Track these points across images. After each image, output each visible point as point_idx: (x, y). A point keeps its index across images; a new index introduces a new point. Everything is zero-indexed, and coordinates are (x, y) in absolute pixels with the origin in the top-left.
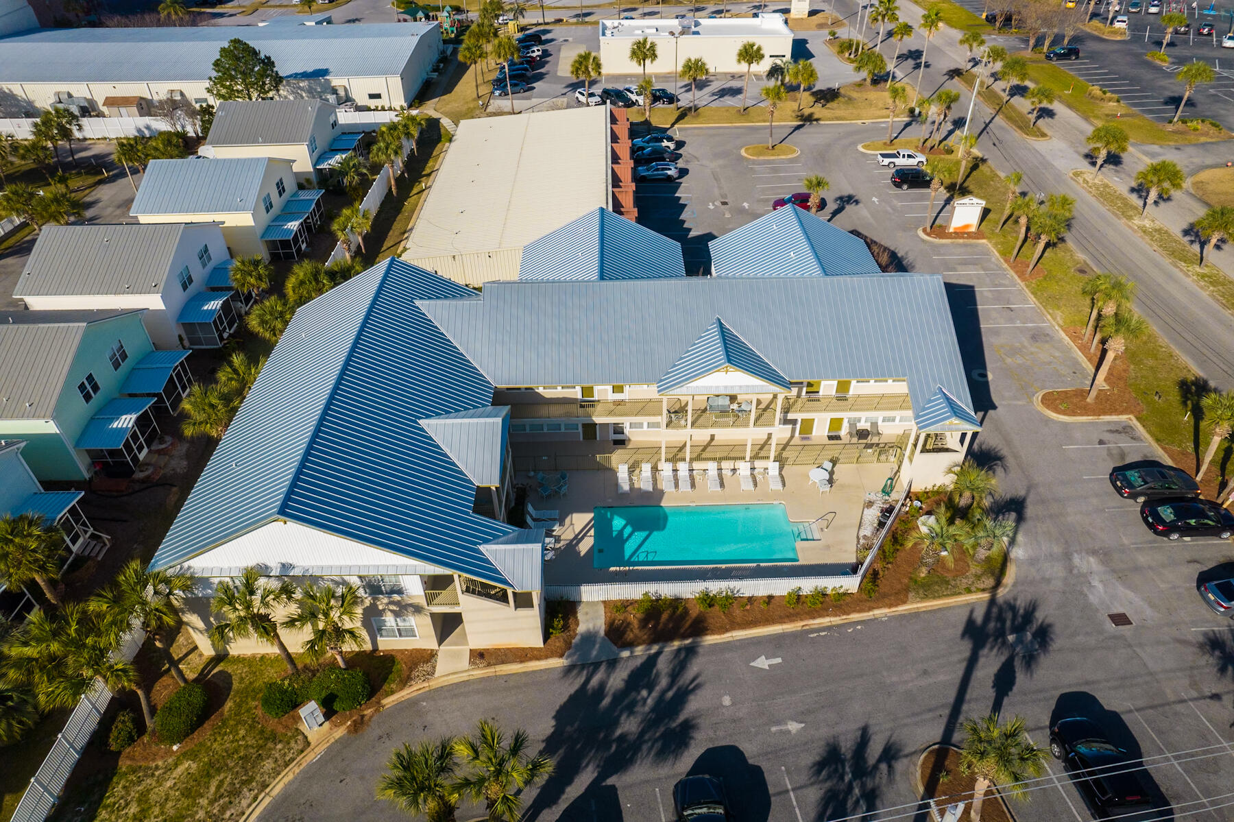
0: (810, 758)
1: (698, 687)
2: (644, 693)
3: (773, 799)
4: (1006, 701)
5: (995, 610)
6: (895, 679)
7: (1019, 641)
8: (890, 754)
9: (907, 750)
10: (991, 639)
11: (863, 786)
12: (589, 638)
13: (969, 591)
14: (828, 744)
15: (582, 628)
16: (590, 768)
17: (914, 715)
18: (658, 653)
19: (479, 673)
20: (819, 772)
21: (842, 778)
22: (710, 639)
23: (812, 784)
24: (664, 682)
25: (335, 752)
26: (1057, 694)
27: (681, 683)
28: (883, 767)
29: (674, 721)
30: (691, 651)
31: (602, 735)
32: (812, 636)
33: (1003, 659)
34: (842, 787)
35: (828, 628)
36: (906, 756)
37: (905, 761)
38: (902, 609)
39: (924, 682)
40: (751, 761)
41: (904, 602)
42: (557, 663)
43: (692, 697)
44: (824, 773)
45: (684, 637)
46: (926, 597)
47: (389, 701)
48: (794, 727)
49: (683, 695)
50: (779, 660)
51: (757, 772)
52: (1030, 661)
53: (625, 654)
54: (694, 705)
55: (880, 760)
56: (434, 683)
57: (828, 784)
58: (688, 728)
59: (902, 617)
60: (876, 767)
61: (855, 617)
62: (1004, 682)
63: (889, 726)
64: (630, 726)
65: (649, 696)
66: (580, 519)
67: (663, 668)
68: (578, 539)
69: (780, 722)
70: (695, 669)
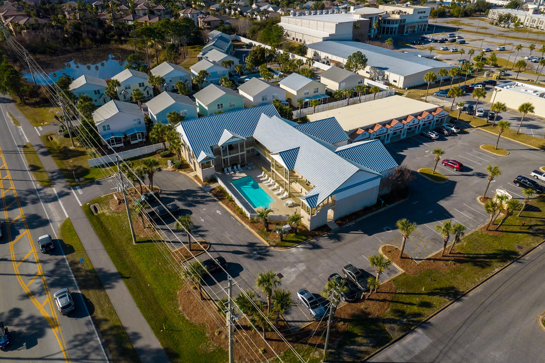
0: (195, 224)
1: (205, 205)
4: (231, 253)
5: (263, 248)
6: (226, 233)
7: (255, 254)
8: (202, 236)
9: (205, 238)
10: (251, 248)
12: (210, 187)
13: (267, 241)
14: (200, 226)
15: (211, 185)
16: (177, 197)
17: (216, 238)
18: (212, 197)
19: (192, 178)
22: (220, 203)
24: (204, 200)
25: (168, 171)
26: (239, 263)
27: (205, 202)
28: (198, 235)
29: (195, 204)
30: (215, 201)
31: (186, 196)
32: (232, 218)
33: (246, 252)
35: (236, 219)
36: (203, 238)
38: (252, 230)
39: (228, 238)
41: (254, 230)
42: (200, 185)
45: (218, 199)
46: (258, 233)
47: (180, 172)
48: (203, 220)
49: (203, 203)
50: (220, 214)
52: (249, 257)
53: (208, 193)
54: (201, 205)
55: (200, 234)
56: (188, 175)
58: (194, 206)
59: (249, 231)
60: (197, 234)
61: (243, 223)
62: (237, 252)
63: (211, 234)
64: (190, 199)
65: (199, 199)
66: (244, 175)
67: (208, 199)
68: (237, 177)
69: (202, 218)
70: (210, 203)
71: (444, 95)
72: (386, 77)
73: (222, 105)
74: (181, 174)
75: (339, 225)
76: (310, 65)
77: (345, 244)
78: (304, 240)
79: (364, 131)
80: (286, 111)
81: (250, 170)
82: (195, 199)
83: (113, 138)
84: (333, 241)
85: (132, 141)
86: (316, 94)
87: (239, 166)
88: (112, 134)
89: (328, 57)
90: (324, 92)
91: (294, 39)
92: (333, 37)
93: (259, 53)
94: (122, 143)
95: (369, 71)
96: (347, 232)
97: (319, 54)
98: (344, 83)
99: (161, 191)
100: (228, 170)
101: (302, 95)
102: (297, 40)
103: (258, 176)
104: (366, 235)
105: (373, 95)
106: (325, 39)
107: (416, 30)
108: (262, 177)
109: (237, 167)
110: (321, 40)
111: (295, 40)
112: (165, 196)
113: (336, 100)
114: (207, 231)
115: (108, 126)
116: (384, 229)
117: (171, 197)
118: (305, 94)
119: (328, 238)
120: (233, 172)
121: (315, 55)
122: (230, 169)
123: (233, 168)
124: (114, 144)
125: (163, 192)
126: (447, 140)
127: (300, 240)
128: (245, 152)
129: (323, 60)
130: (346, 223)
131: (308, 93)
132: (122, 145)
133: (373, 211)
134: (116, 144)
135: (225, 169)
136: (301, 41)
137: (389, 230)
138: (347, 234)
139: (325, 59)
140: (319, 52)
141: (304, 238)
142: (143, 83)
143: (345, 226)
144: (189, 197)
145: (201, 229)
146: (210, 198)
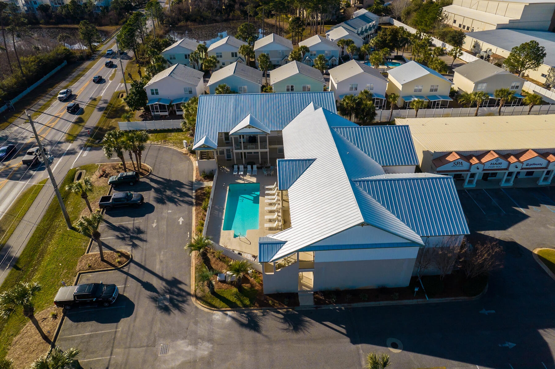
0: (142, 227)
1: (177, 205)
2: (179, 195)
3: (133, 218)
4: (140, 284)
5: (184, 294)
6: (162, 253)
7: (165, 299)
8: (134, 246)
9: (133, 250)
10: (169, 288)
11: (127, 237)
12: (201, 184)
13: (197, 286)
14: (145, 231)
15: (204, 183)
16: (158, 186)
17: (145, 255)
18: (192, 198)
19: (195, 168)
20: (137, 228)
21: (132, 233)
22: (194, 208)
23: (133, 227)
24: (181, 199)
26: (136, 303)
27: (179, 202)
28: (131, 243)
29: (167, 201)
30: (191, 204)
31: (167, 188)
32: (189, 233)
33: (159, 290)
34: (129, 233)
35: (190, 238)
36: (132, 250)
37: (130, 249)
38: (194, 261)
39: (158, 261)
40: (147, 215)
42: (194, 179)
43: (173, 204)
44: (136, 230)
45: (196, 202)
47: (191, 157)
48: (154, 225)
49: (176, 203)
50: (181, 223)
51: (143, 215)
52: (154, 300)
53: (194, 191)
54: (171, 205)
55: (133, 243)
57: (132, 230)
58: (164, 203)
60: (132, 241)
62: (148, 286)
63: (145, 247)
64: (168, 193)
65: (177, 196)
66: (254, 180)
67: (187, 199)
68: (243, 180)
69: (157, 222)
70: (184, 205)
73: (292, 87)
74: (189, 159)
75: (318, 302)
76: (455, 57)
77: (299, 341)
78: (245, 306)
79: (458, 157)
81: (265, 175)
82: (173, 195)
83: (157, 104)
84: (285, 326)
85: (177, 111)
86: (434, 93)
87: (255, 167)
88: (159, 100)
89: (491, 50)
91: (460, 26)
92: (515, 25)
94: (166, 111)
95: (546, 73)
96: (320, 320)
97: (481, 45)
99: (151, 173)
100: (238, 168)
102: (464, 27)
103: (267, 187)
104: (348, 340)
106: (501, 27)
108: (271, 189)
109: (252, 168)
110: (494, 28)
111: (462, 27)
112: (148, 181)
114: (146, 241)
115: (156, 90)
116: (390, 341)
117: (153, 184)
118: (415, 91)
119: (282, 316)
120: (242, 173)
121: (474, 47)
122: (242, 167)
123: (245, 168)
124: (158, 112)
125: (150, 176)
127: (238, 303)
128: (267, 150)
129: (482, 53)
130: (330, 303)
131: (420, 90)
132: (167, 113)
133: (392, 299)
134: (160, 112)
135: (236, 167)
136: (468, 28)
137: (395, 346)
138: (317, 324)
139: (486, 52)
140: (481, 42)
141: (247, 302)
143: (324, 307)
144: (170, 190)
145: (142, 236)
146: (190, 199)
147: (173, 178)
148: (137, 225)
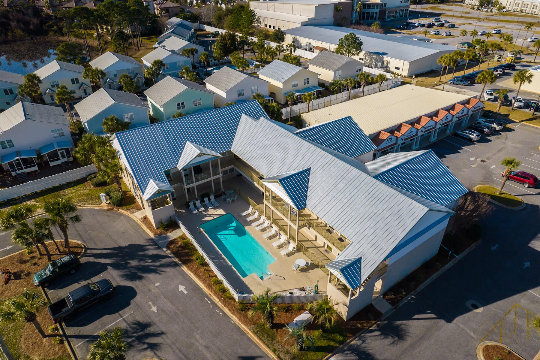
0: (140, 319)
1: (159, 274)
2: (150, 261)
3: (117, 314)
6: (198, 337)
8: (153, 347)
9: (158, 353)
11: (133, 341)
12: (167, 237)
13: (274, 351)
14: (150, 322)
15: (169, 234)
16: (112, 261)
17: (180, 351)
18: (170, 257)
19: (139, 222)
20: (135, 324)
21: (134, 333)
22: (185, 268)
23: (128, 324)
24: (158, 264)
27: (159, 268)
28: (146, 346)
29: (141, 273)
30: (176, 265)
31: (127, 258)
32: (206, 299)
34: (130, 334)
35: (213, 303)
36: (155, 353)
37: (152, 354)
38: (243, 326)
39: (201, 348)
40: (132, 301)
41: (246, 325)
42: (152, 235)
43: (154, 274)
44: (135, 326)
45: (180, 260)
46: (256, 333)
47: (121, 211)
48: (154, 309)
49: (155, 271)
50: (186, 292)
51: (128, 304)
53: (165, 249)
54: (151, 276)
55: (148, 344)
56: (132, 216)
57: (130, 329)
58: (140, 278)
59: (238, 329)
60: (144, 343)
61: (226, 310)
63: (169, 342)
64: (134, 263)
65: (149, 263)
66: (221, 212)
67: (164, 261)
68: (210, 216)
69: (154, 304)
70: (168, 270)
71: (462, 83)
72: (385, 63)
73: (183, 104)
74: (122, 215)
75: (392, 302)
76: (291, 52)
77: (413, 346)
78: (341, 343)
79: (389, 134)
80: (273, 110)
81: (229, 203)
82: (142, 263)
83: (18, 160)
84: (389, 340)
85: (51, 161)
86: (307, 85)
87: (212, 197)
88: (18, 153)
89: (310, 44)
90: (316, 84)
91: (266, 26)
92: (313, 22)
93: (229, 39)
94: (35, 166)
95: (363, 57)
96: (409, 317)
97: (299, 40)
98: (340, 71)
99: (86, 249)
100: (195, 204)
101: (290, 88)
102: (270, 26)
103: (244, 214)
104: (442, 322)
105: (377, 85)
106: (304, 24)
107: (397, 15)
108: (249, 215)
109: (209, 199)
110: (299, 25)
112: (92, 259)
113: (333, 93)
114: (162, 333)
115: (10, 141)
116: (469, 304)
117: (102, 261)
118: (293, 86)
119: (378, 333)
120: (203, 209)
121: (294, 42)
122: (198, 203)
123: (202, 201)
124: (22, 169)
125: (89, 252)
126: (490, 141)
127: (332, 343)
128: (220, 175)
129: (305, 47)
130: (402, 298)
131: (297, 85)
132: (36, 168)
133: (437, 270)
134: (25, 168)
135: (191, 204)
136: (274, 27)
137: (476, 307)
138: (410, 322)
139: (307, 45)
140: (299, 38)
141: (339, 338)
142: (77, 79)
143: (401, 304)
144: (133, 259)
145: (151, 330)
146: (168, 260)
147: (124, 244)
148: (130, 320)
